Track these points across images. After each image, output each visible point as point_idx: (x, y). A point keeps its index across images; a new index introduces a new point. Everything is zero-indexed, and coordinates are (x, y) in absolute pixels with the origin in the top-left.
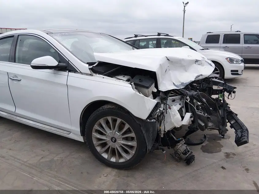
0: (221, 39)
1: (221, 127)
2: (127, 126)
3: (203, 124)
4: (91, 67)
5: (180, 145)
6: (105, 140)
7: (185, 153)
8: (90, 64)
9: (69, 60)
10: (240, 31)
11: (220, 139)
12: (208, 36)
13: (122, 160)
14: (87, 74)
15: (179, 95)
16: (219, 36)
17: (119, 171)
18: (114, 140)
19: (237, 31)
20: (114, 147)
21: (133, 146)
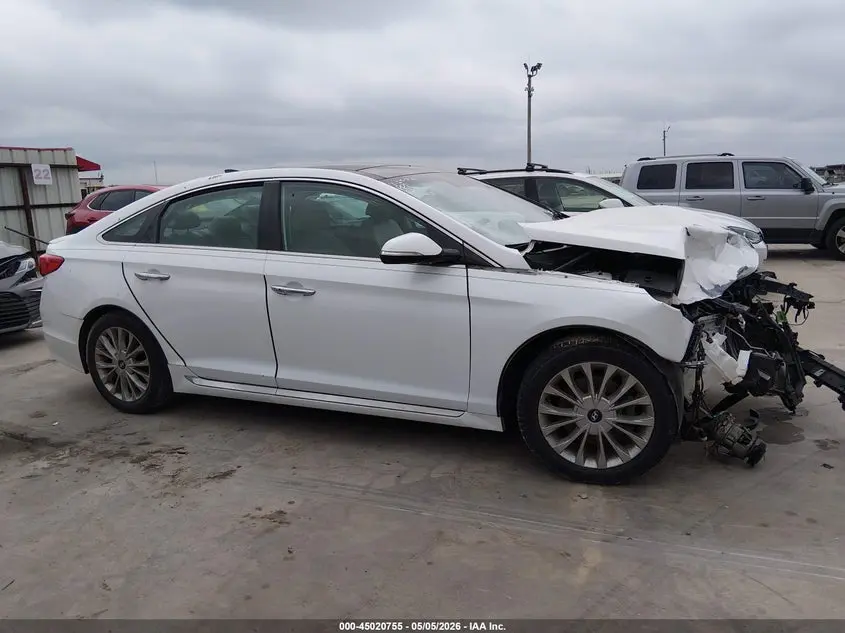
0: (681, 176)
1: (790, 388)
2: (631, 381)
3: (768, 378)
4: (524, 253)
5: (730, 425)
6: (571, 418)
7: (744, 441)
8: (521, 247)
9: (464, 241)
10: (730, 155)
11: (788, 416)
12: (643, 169)
13: (613, 463)
14: (519, 271)
15: (712, 312)
16: (673, 167)
17: (605, 488)
18: (595, 415)
19: (724, 155)
20: (596, 434)
21: (645, 427)
